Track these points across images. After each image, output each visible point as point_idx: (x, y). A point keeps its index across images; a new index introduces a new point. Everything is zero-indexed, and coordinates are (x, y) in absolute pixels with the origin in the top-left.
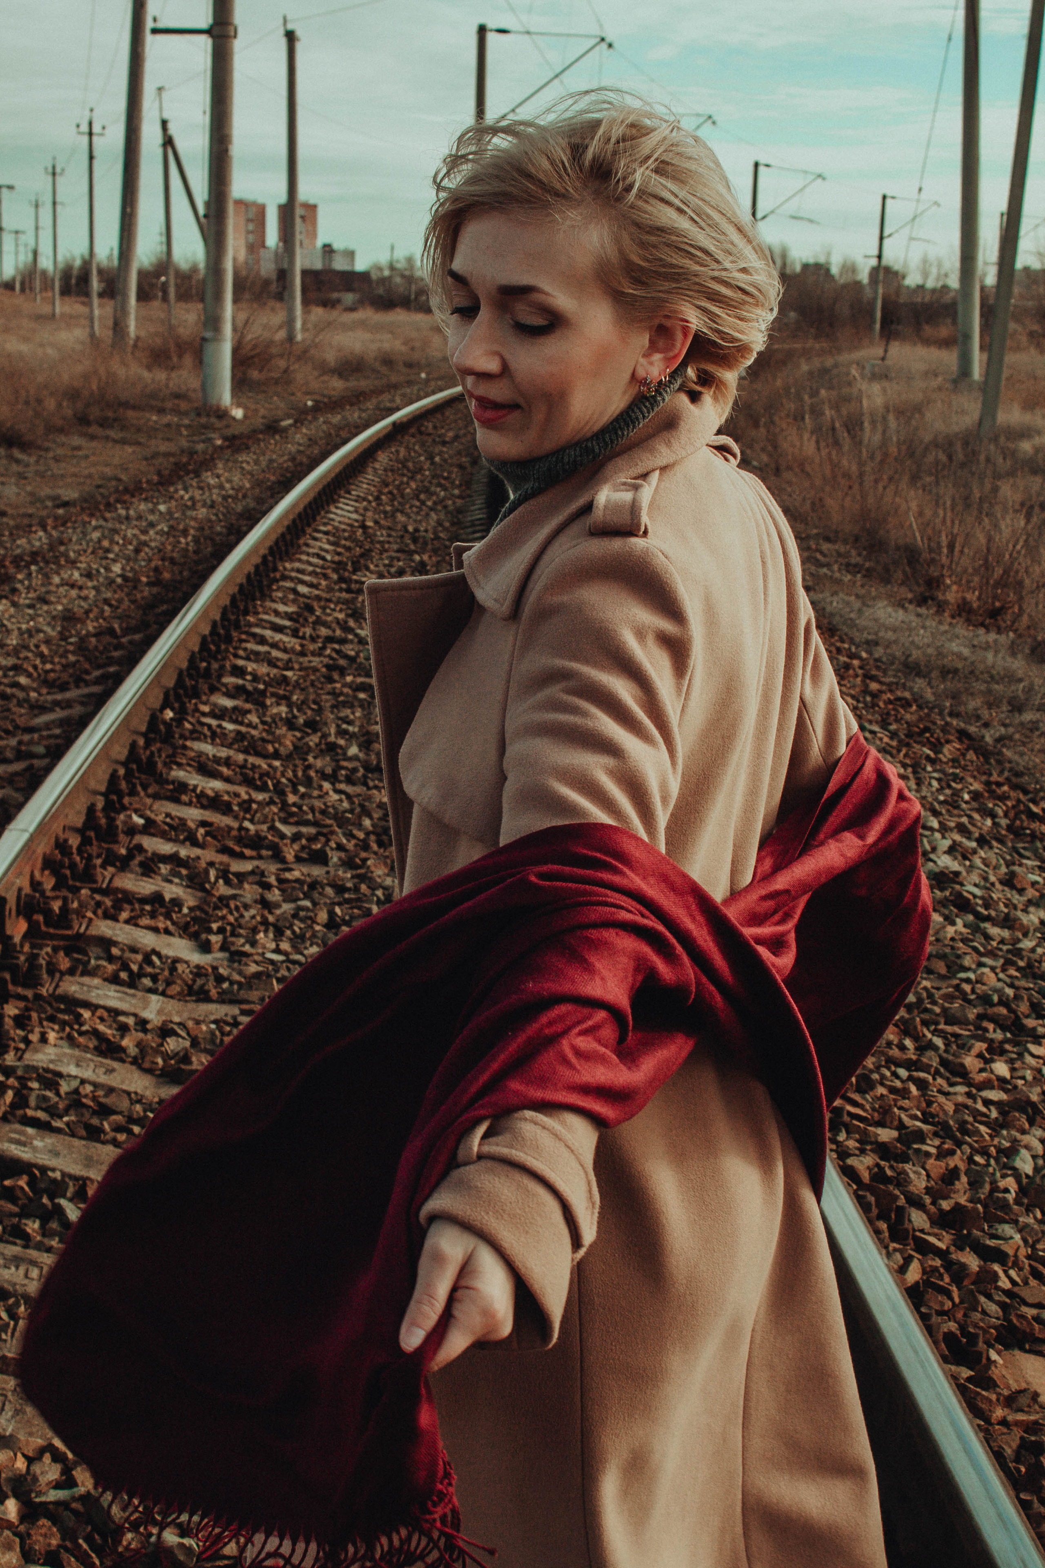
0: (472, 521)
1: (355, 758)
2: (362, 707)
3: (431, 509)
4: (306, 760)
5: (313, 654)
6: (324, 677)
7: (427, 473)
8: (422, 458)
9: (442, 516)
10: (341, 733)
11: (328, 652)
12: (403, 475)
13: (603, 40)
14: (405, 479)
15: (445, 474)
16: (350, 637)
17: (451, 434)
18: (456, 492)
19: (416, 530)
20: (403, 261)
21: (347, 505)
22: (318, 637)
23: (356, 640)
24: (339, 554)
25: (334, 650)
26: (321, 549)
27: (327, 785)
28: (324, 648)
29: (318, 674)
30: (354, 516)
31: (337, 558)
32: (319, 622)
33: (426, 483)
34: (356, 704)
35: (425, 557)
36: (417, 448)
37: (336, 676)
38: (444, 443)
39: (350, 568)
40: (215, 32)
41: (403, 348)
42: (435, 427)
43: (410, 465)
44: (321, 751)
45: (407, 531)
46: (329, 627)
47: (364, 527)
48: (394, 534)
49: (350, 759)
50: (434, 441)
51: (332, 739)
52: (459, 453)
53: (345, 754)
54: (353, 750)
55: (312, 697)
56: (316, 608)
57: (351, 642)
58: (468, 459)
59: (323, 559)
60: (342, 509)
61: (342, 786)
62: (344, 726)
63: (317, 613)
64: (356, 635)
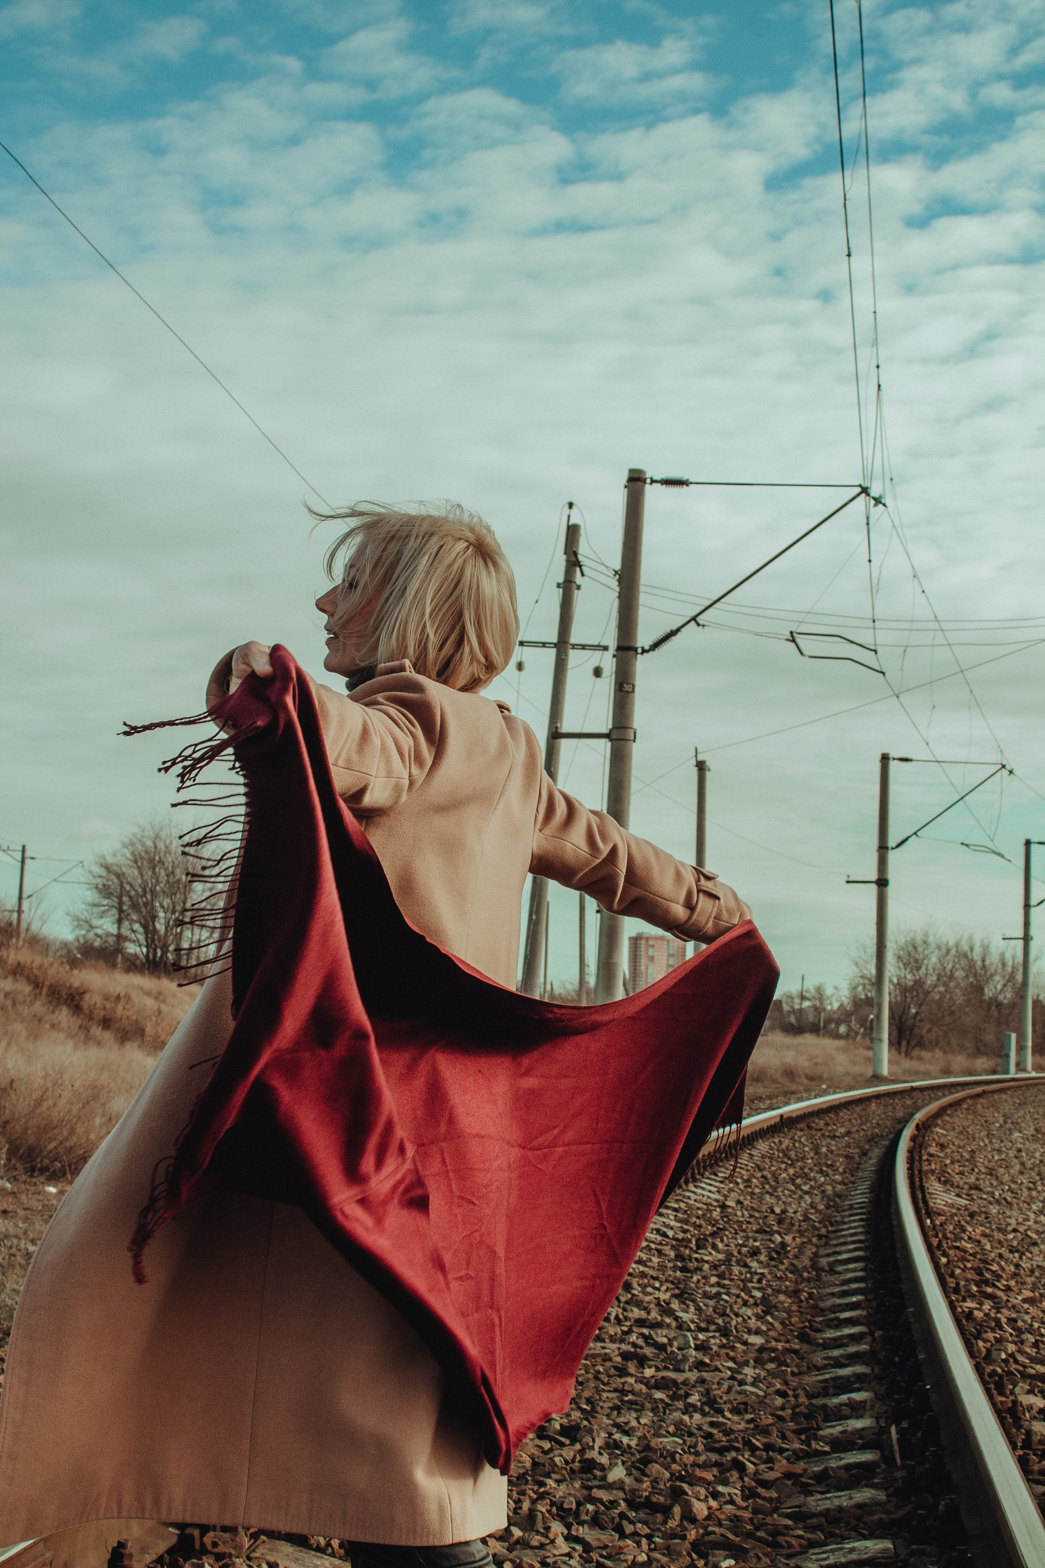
0: (851, 1205)
1: (619, 1485)
2: (654, 1410)
3: (807, 1193)
4: (542, 1484)
5: (613, 1339)
6: (616, 1368)
7: (810, 1161)
8: (807, 1149)
9: (818, 1199)
10: (611, 1446)
11: (633, 1338)
12: (782, 1162)
13: (1004, 766)
14: (783, 1166)
15: (829, 1163)
16: (668, 1320)
17: (842, 1130)
18: (838, 1177)
19: (784, 1212)
20: (813, 991)
21: (711, 1185)
22: (626, 1318)
23: (674, 1324)
24: (685, 1231)
25: (643, 1335)
26: (666, 1225)
27: (557, 1528)
28: (630, 1332)
29: (608, 1364)
30: (716, 1196)
31: (681, 1236)
32: (635, 1302)
33: (806, 1170)
34: (648, 1405)
35: (788, 1239)
36: (803, 1140)
37: (632, 1369)
38: (834, 1137)
39: (693, 1245)
40: (613, 736)
41: (806, 1064)
42: (827, 1124)
43: (792, 1154)
44: (572, 1471)
45: (773, 1212)
46: (645, 1309)
47: (723, 1207)
48: (757, 1214)
49: (609, 1487)
50: (823, 1135)
51: (593, 1454)
52: (848, 1146)
53: (604, 1478)
54: (618, 1473)
55: (586, 1394)
56: (635, 1285)
57: (668, 1326)
58: (857, 1150)
59: (665, 1235)
60: (703, 1189)
61: (582, 1531)
62: (617, 1436)
63: (635, 1292)
64: (676, 1318)
